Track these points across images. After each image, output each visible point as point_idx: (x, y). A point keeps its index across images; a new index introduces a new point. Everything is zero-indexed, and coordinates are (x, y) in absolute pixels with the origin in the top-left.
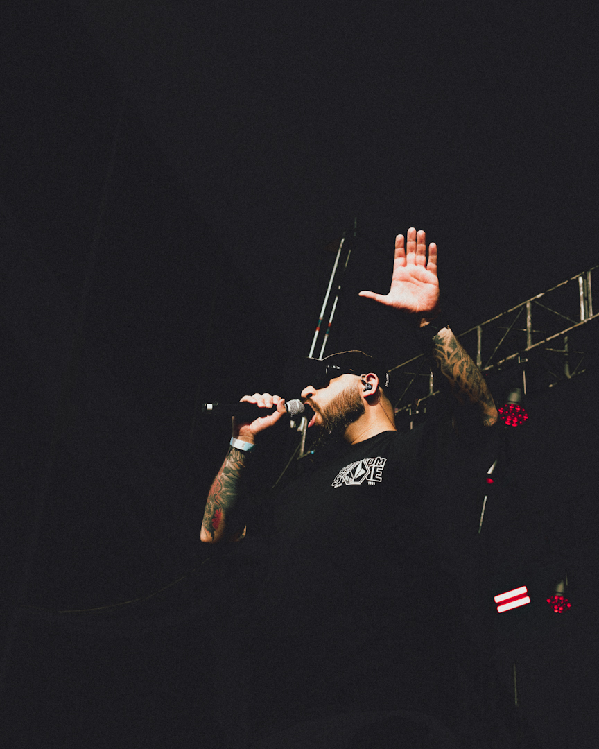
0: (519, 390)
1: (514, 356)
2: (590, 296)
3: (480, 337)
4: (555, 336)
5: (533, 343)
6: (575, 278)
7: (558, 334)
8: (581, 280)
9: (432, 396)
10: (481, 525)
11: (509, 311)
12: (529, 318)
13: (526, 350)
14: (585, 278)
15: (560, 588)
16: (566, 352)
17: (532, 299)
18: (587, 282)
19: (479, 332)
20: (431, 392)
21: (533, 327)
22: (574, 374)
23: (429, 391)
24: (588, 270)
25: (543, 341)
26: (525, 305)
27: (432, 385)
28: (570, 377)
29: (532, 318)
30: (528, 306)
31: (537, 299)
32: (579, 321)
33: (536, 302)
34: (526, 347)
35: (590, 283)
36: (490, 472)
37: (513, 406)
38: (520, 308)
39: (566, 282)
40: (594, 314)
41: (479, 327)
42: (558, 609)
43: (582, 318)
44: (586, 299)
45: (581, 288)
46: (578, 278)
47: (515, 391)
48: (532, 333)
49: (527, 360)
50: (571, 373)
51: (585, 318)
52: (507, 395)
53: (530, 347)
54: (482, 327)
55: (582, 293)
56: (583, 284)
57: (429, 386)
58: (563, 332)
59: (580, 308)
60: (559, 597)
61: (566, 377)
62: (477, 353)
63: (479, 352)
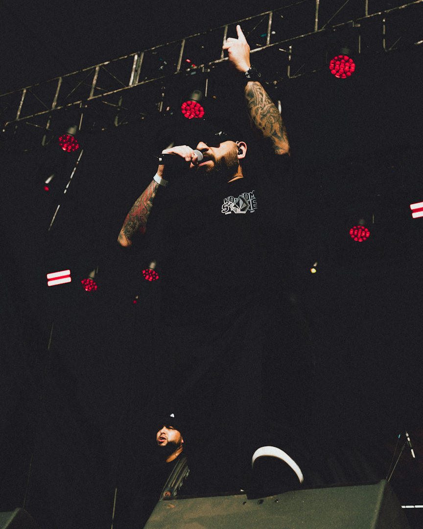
0: (76, 127)
1: (79, 102)
2: (140, 69)
3: (59, 85)
4: (109, 93)
5: (94, 95)
6: (132, 55)
7: (112, 92)
8: (136, 57)
9: (17, 121)
10: (51, 225)
11: (84, 70)
12: (96, 77)
13: (88, 99)
14: (139, 56)
15: (92, 275)
16: (118, 108)
17: (100, 65)
18: (140, 59)
19: (60, 81)
20: (17, 118)
21: (97, 85)
22: (120, 123)
23: (16, 117)
24: (143, 51)
25: (101, 96)
26: (95, 68)
27: (19, 113)
28: (117, 125)
29: (98, 78)
30: (97, 69)
31: (104, 65)
32: (128, 85)
33: (103, 67)
34: (89, 98)
35: (141, 60)
36: (47, 182)
37: (70, 137)
38: (91, 69)
39: (126, 57)
40: (139, 82)
41: (60, 78)
42: (88, 289)
43: (131, 84)
44: (136, 71)
45: (135, 63)
46: (134, 56)
47: (73, 127)
48: (95, 88)
49: (86, 106)
50: (118, 123)
51: (133, 84)
52: (68, 128)
53: (91, 98)
54: (62, 78)
55: (134, 66)
56: (137, 60)
57: (17, 114)
58: (115, 91)
59: (130, 77)
60: (90, 280)
61: (115, 125)
62: (55, 96)
63: (57, 96)
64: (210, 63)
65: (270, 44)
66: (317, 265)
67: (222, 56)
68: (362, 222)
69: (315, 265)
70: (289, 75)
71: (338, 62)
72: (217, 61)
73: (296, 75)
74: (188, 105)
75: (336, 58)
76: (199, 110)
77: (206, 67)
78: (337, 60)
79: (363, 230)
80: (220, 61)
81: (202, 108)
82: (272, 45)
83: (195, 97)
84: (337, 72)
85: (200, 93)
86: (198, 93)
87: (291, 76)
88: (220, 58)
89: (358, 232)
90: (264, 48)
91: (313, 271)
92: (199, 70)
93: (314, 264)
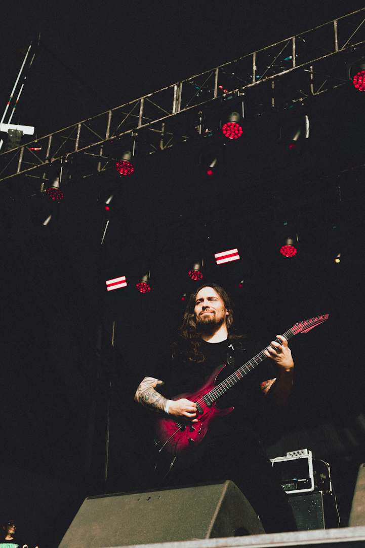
0: (130, 153)
1: (129, 131)
2: (180, 98)
3: (110, 118)
4: (156, 121)
5: (142, 124)
6: (172, 86)
7: (158, 120)
8: (176, 88)
9: (77, 152)
10: (103, 239)
11: (130, 103)
12: (141, 108)
13: (138, 128)
14: (178, 86)
15: (145, 279)
16: (162, 133)
17: (144, 97)
18: (179, 89)
19: (110, 114)
20: (76, 149)
21: (143, 115)
22: (165, 147)
23: (75, 148)
24: (181, 82)
25: (148, 124)
26: (140, 100)
27: (77, 145)
28: (162, 149)
29: (143, 109)
30: (142, 101)
31: (147, 97)
32: (171, 113)
33: (147, 99)
34: (138, 127)
35: (181, 90)
36: (108, 202)
37: (126, 162)
38: (136, 102)
39: (166, 88)
40: (181, 110)
41: (110, 111)
42: (143, 291)
43: (174, 111)
44: (177, 100)
45: (175, 93)
46: (174, 86)
47: (127, 153)
48: (142, 118)
49: (137, 134)
50: (163, 147)
51: (175, 112)
52: (122, 155)
53: (140, 126)
54: (112, 112)
55: (175, 96)
56: (177, 90)
57: (75, 145)
58: (161, 119)
59: (173, 105)
60: (144, 283)
61: (160, 148)
62: (107, 128)
63: (109, 127)
64: (244, 88)
65: (296, 66)
66: (341, 256)
67: (254, 80)
69: (339, 256)
70: (312, 91)
71: (361, 77)
72: (250, 85)
73: (319, 92)
74: (228, 126)
75: (359, 73)
76: (238, 130)
77: (241, 91)
78: (360, 75)
80: (253, 85)
81: (240, 128)
82: (298, 67)
83: (234, 119)
84: (360, 86)
85: (238, 115)
86: (236, 115)
87: (315, 92)
88: (251, 82)
90: (291, 70)
91: (338, 261)
92: (234, 95)
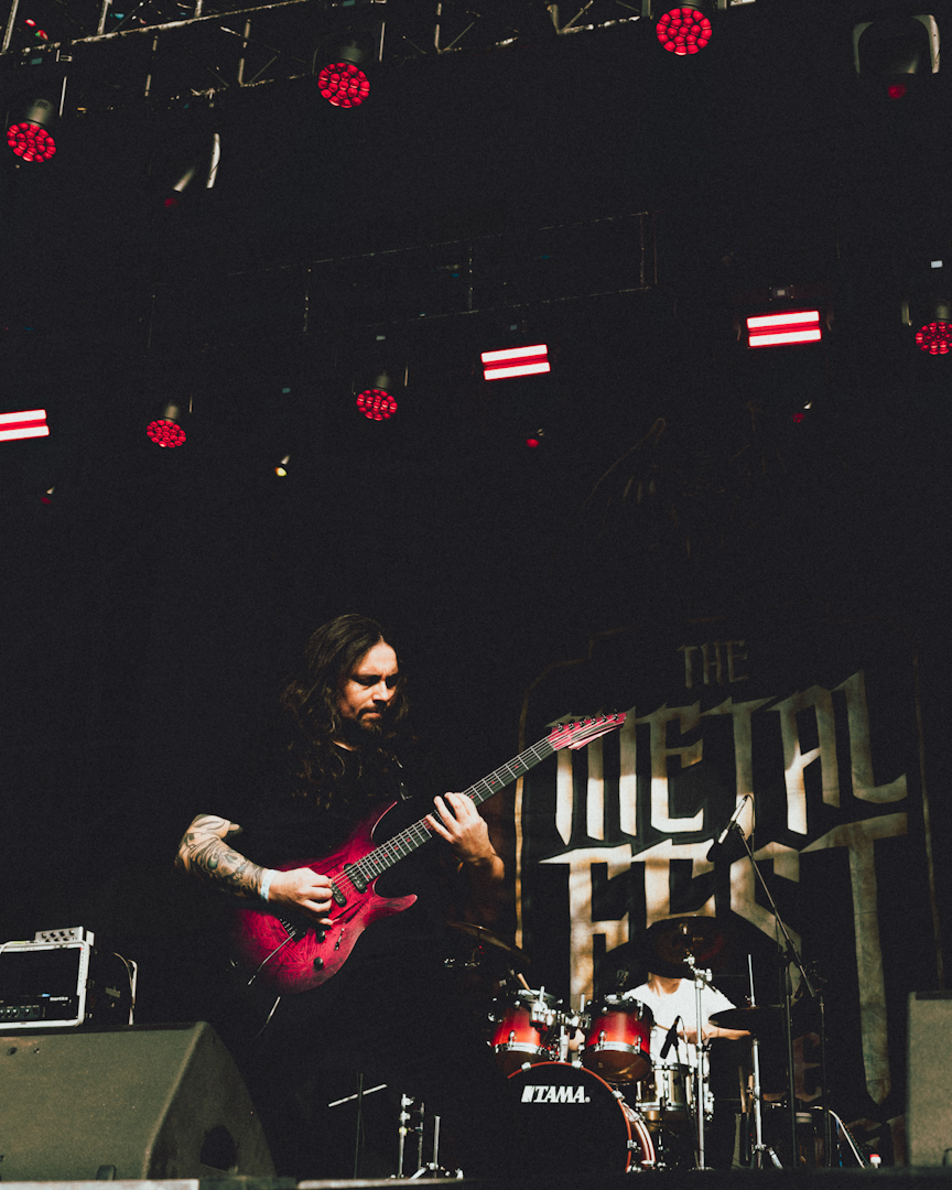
64: (75, 41)
65: (203, 15)
66: (289, 462)
67: (101, 29)
68: (382, 382)
69: (284, 462)
70: (240, 79)
71: (336, 76)
72: (89, 39)
73: (255, 82)
74: (21, 130)
75: (332, 66)
76: (46, 143)
77: (65, 50)
78: (334, 71)
79: (384, 398)
80: (96, 39)
81: (51, 140)
82: (205, 18)
83: (38, 116)
84: (334, 94)
85: (50, 106)
86: (44, 106)
87: (245, 81)
88: (95, 33)
89: (373, 402)
90: (190, 22)
91: (281, 472)
92: (48, 56)
93: (283, 458)
